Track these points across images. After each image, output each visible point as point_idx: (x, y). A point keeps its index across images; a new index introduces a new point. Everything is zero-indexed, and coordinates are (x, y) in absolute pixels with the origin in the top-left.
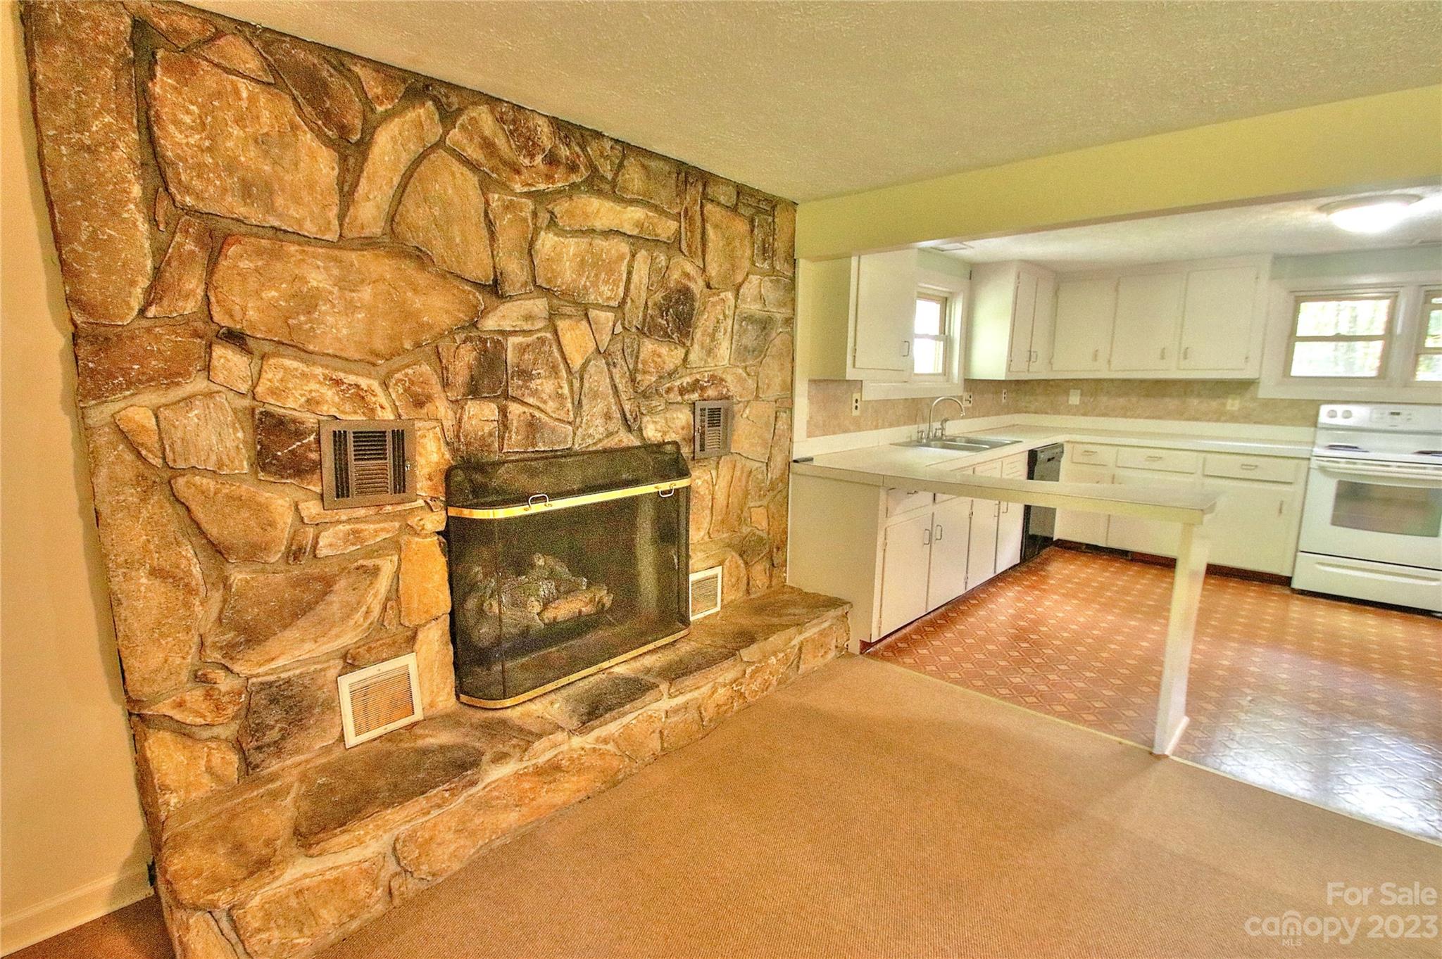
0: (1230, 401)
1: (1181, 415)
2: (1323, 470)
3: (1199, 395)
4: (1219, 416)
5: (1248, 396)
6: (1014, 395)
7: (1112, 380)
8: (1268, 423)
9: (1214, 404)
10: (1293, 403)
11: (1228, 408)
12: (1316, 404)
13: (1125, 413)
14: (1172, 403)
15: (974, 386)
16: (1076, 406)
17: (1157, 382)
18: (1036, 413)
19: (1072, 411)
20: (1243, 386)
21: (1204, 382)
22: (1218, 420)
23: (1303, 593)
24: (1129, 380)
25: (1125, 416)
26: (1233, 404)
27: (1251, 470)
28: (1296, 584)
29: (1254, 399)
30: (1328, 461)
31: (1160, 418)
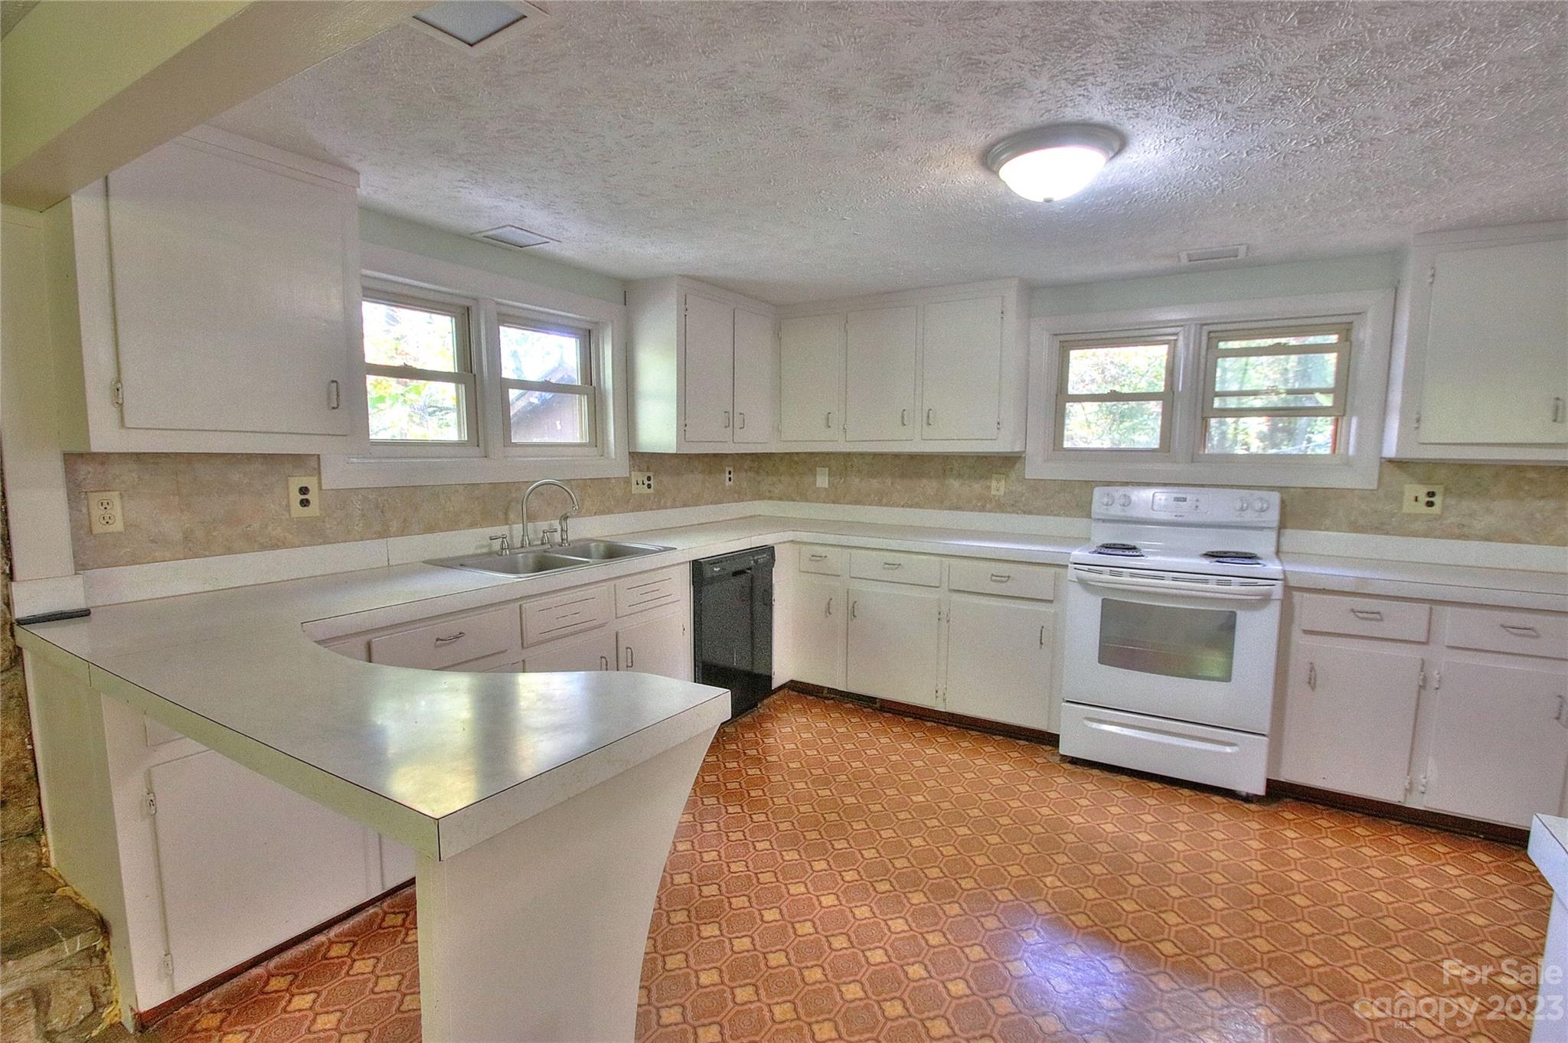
0: (994, 484)
1: (940, 502)
2: (1084, 583)
3: (960, 476)
4: (984, 504)
5: (1013, 476)
6: (751, 474)
7: (862, 455)
8: (1039, 512)
9: (977, 487)
10: (1066, 485)
11: (994, 492)
12: (1090, 485)
13: (881, 499)
14: (930, 486)
15: (648, 462)
16: (825, 489)
17: (912, 457)
18: (780, 499)
19: (818, 497)
20: (1007, 462)
21: (963, 457)
22: (983, 509)
23: (1075, 761)
24: (882, 455)
25: (880, 504)
26: (998, 487)
27: (1002, 582)
28: (1065, 749)
29: (1022, 480)
30: (1089, 571)
31: (918, 506)
